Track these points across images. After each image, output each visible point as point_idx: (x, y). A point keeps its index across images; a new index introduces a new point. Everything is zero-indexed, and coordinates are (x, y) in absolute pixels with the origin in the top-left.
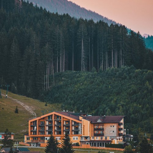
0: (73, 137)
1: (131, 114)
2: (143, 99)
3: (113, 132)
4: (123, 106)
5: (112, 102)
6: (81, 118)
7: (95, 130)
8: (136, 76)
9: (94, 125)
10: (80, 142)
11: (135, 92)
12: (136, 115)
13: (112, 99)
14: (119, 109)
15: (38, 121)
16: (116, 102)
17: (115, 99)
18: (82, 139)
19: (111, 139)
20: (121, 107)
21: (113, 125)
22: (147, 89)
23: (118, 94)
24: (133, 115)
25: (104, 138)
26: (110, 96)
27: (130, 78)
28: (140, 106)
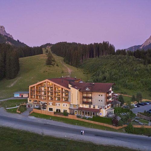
0: (63, 104)
1: (113, 76)
2: (118, 67)
3: (102, 101)
4: (108, 71)
5: (103, 68)
6: (70, 86)
7: (84, 97)
8: (114, 58)
9: (83, 93)
10: (69, 109)
11: (114, 64)
12: (116, 76)
13: (103, 67)
14: (106, 72)
15: (35, 87)
16: (105, 68)
17: (104, 67)
18: (71, 106)
19: (99, 109)
20: (107, 71)
21: (102, 94)
22: (120, 62)
23: (106, 65)
24: (114, 76)
25: (92, 107)
26: (102, 66)
27: (111, 59)
28: (118, 71)
